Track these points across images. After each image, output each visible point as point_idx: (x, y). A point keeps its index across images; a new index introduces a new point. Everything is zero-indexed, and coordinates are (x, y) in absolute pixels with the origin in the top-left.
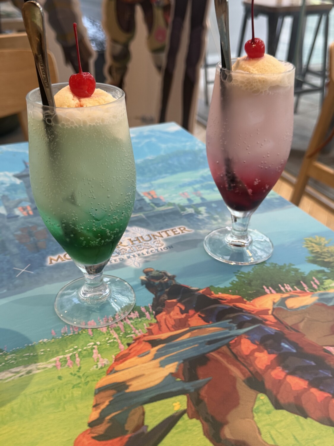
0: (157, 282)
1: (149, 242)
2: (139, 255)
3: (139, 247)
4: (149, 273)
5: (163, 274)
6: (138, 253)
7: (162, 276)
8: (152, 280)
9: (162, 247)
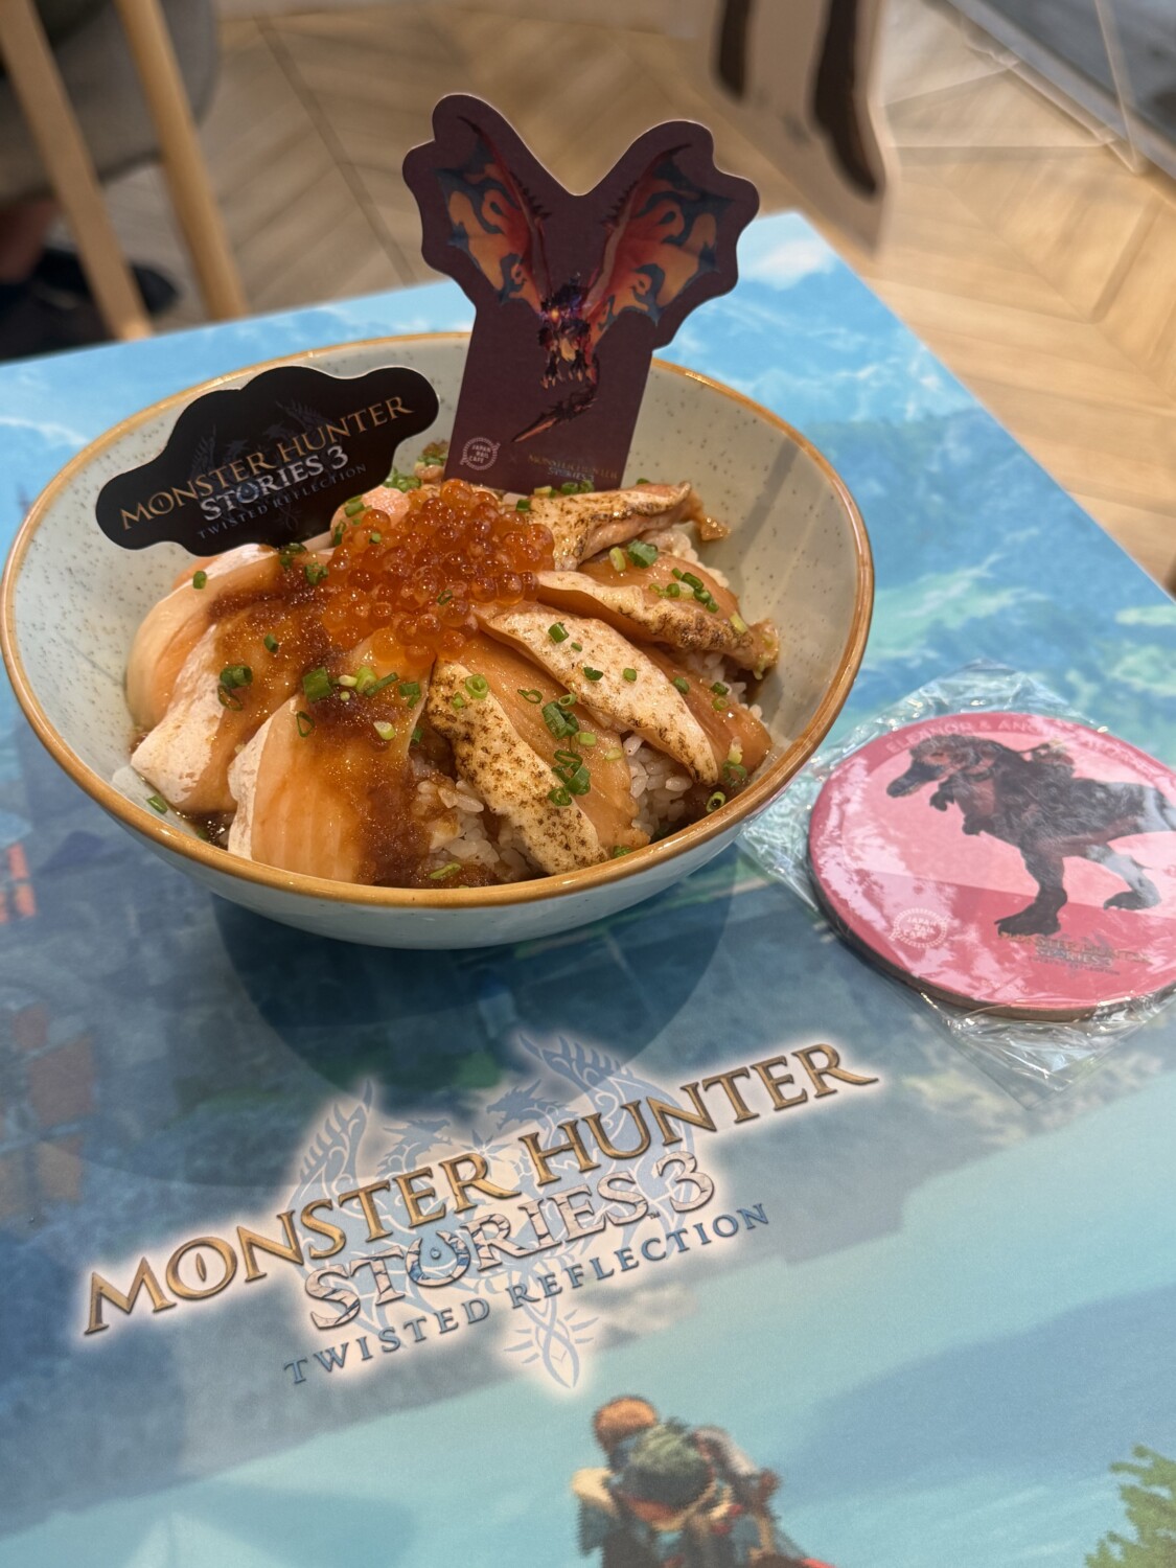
0: (669, 1530)
1: (634, 1168)
2: (575, 1275)
3: (580, 1203)
4: (628, 1443)
5: (707, 1458)
6: (570, 1264)
7: (701, 1478)
8: (643, 1510)
9: (706, 1217)
